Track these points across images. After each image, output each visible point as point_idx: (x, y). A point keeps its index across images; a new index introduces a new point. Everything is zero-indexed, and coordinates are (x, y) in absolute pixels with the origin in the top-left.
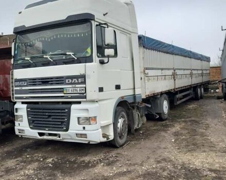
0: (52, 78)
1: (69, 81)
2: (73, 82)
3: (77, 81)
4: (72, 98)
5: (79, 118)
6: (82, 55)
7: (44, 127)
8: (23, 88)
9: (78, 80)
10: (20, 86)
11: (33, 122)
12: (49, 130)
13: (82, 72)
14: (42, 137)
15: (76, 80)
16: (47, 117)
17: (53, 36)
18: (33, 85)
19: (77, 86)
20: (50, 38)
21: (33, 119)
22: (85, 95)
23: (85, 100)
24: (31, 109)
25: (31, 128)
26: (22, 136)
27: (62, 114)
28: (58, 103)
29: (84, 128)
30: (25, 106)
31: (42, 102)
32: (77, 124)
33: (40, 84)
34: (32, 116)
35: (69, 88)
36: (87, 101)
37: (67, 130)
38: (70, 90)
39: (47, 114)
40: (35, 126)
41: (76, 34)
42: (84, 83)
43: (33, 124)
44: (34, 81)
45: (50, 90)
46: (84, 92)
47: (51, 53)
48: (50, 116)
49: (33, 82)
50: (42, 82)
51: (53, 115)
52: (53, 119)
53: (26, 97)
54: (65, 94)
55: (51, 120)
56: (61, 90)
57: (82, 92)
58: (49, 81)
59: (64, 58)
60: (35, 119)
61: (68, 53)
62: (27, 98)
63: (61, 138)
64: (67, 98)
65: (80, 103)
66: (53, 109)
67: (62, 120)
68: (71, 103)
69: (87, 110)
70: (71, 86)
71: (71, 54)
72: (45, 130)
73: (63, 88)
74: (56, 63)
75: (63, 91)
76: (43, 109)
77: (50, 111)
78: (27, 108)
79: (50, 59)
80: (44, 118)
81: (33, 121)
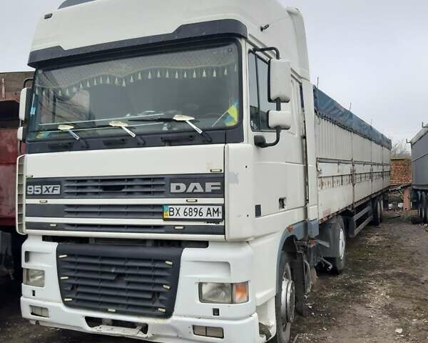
0: (130, 179)
1: (178, 188)
2: (190, 190)
3: (200, 189)
4: (185, 230)
5: (200, 285)
6: (215, 123)
7: (102, 303)
8: (51, 201)
9: (204, 187)
10: (41, 196)
11: (72, 289)
12: (117, 312)
13: (217, 167)
14: (95, 330)
15: (198, 185)
16: (113, 278)
17: (135, 75)
19: (200, 201)
20: (127, 79)
21: (73, 281)
22: (221, 224)
23: (221, 237)
24: (70, 255)
25: (67, 304)
26: (37, 322)
27: (157, 273)
28: (143, 242)
29: (216, 312)
30: (53, 246)
32: (199, 302)
33: (97, 193)
34: (72, 274)
35: (177, 207)
36: (225, 242)
37: (168, 314)
38: (181, 212)
39: (113, 271)
40: (78, 300)
41: (200, 71)
42: (220, 193)
43: (73, 293)
44: (80, 186)
45: (123, 210)
46: (220, 217)
47: (128, 116)
48: (120, 276)
49: (78, 187)
50: (101, 187)
51: (130, 275)
52: (129, 283)
53: (57, 224)
54: (165, 220)
55: (124, 286)
56: (157, 211)
57: (216, 217)
58: (123, 187)
59: (165, 129)
60: (79, 282)
61: (177, 118)
62: (59, 227)
63: (149, 334)
64: (172, 230)
65: (204, 244)
66: (129, 259)
67: (156, 289)
68: (181, 244)
69: (227, 264)
70: (183, 201)
71: (187, 119)
72: (106, 311)
73: (161, 206)
74: (143, 141)
75: (162, 213)
76: (104, 258)
77: (122, 263)
78: (59, 252)
79: (129, 132)
80: (103, 280)
81: (74, 286)
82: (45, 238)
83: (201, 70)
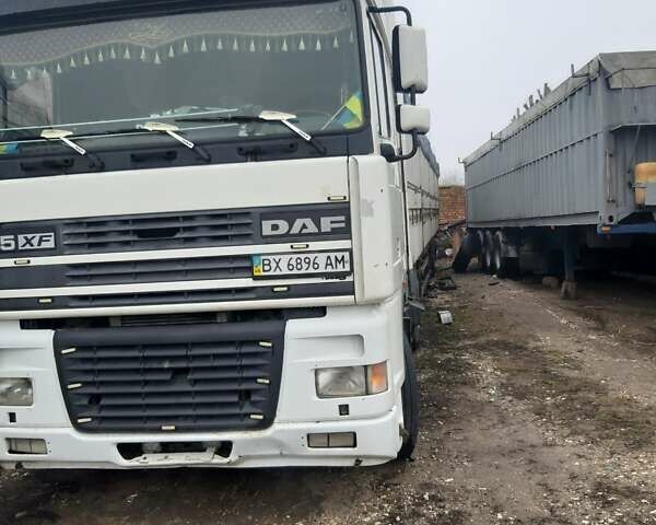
0: (189, 217)
1: (275, 227)
3: (312, 228)
4: (292, 292)
5: (317, 372)
6: (326, 125)
7: (149, 418)
8: (36, 261)
9: (318, 225)
10: (17, 253)
11: (90, 402)
12: (177, 430)
13: (338, 192)
14: (136, 463)
15: (308, 222)
16: (167, 377)
18: (91, 245)
19: (314, 246)
20: (163, 51)
21: (93, 390)
22: (349, 279)
23: (349, 298)
24: (80, 348)
25: (81, 428)
27: (245, 362)
29: (344, 409)
30: (47, 336)
31: (124, 318)
32: (316, 398)
33: (127, 243)
35: (276, 257)
36: (355, 305)
37: (266, 423)
38: (284, 265)
39: (166, 365)
40: (104, 419)
41: (295, 39)
43: (87, 409)
44: (92, 232)
45: (179, 267)
46: (347, 268)
48: (178, 372)
49: (90, 235)
50: (136, 232)
51: (196, 369)
52: (196, 382)
53: (54, 299)
54: (256, 278)
55: (189, 388)
56: (243, 265)
57: (340, 268)
58: (177, 230)
59: (243, 134)
60: (102, 390)
61: (266, 115)
62: (56, 302)
63: (233, 457)
64: (270, 293)
65: (320, 311)
66: (196, 344)
67: (244, 386)
68: (280, 315)
69: (359, 338)
70: (286, 247)
72: (159, 431)
73: (249, 257)
74: (204, 154)
75: (250, 269)
76: (145, 347)
77: (182, 352)
78: (58, 346)
79: (180, 139)
80: (147, 383)
81: (95, 399)
82: (26, 324)
83: (297, 39)
